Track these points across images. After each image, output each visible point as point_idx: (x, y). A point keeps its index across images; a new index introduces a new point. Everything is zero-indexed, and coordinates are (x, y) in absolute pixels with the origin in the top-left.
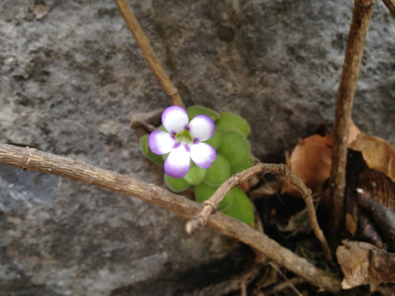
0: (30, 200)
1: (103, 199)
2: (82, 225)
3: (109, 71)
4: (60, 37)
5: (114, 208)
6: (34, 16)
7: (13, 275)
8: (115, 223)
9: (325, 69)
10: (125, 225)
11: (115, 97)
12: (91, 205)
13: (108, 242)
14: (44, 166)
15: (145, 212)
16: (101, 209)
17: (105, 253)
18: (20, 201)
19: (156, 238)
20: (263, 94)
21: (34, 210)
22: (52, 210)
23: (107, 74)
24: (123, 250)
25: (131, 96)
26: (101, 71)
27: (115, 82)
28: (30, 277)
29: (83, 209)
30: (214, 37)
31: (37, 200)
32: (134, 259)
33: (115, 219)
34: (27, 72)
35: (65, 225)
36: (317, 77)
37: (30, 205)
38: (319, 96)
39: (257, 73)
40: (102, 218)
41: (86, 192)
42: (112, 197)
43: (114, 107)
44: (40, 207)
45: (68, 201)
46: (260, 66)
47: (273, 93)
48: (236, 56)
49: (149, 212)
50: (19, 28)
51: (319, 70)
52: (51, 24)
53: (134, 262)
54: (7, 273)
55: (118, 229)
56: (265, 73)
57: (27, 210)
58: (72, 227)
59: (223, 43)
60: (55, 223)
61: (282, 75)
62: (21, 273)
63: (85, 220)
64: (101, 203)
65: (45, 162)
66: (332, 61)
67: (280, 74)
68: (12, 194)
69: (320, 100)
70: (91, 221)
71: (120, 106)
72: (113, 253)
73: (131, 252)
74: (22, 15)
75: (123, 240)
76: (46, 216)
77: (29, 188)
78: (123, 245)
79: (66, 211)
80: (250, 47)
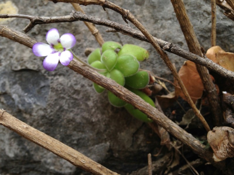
0: (35, 103)
1: (72, 103)
2: (61, 120)
3: (77, 28)
4: (54, 11)
5: (78, 109)
6: (43, 3)
7: (24, 153)
8: (78, 119)
9: (202, 16)
10: (84, 121)
11: (80, 42)
12: (66, 107)
13: (75, 133)
14: (10, 34)
15: (95, 112)
16: (71, 109)
17: (74, 140)
18: (30, 104)
19: (102, 131)
20: (163, 34)
21: (36, 109)
22: (45, 109)
23: (76, 29)
24: (83, 139)
25: (88, 41)
26: (73, 28)
27: (80, 33)
28: (33, 155)
29: (61, 109)
30: (133, 4)
31: (38, 103)
32: (90, 146)
33: (79, 116)
34: (38, 30)
35: (52, 119)
36: (197, 20)
37: (34, 106)
38: (199, 32)
39: (159, 21)
40: (71, 115)
41: (63, 98)
42: (77, 102)
43: (79, 48)
44: (39, 108)
45: (53, 103)
46: (160, 17)
47: (169, 32)
48: (146, 13)
49: (97, 112)
50: (36, 10)
51: (198, 16)
52: (51, 6)
53: (90, 148)
54: (21, 151)
55: (80, 123)
56: (164, 21)
57: (33, 109)
58: (56, 122)
59: (138, 6)
60: (46, 118)
61: (175, 21)
62: (28, 152)
63: (62, 117)
64: (71, 105)
65: (11, 32)
66: (206, 10)
67: (173, 20)
68: (26, 99)
69: (201, 34)
70: (65, 117)
71: (82, 47)
72: (78, 140)
73: (88, 140)
74: (38, 3)
75: (83, 132)
76: (42, 113)
77: (34, 96)
78: (84, 136)
79: (52, 110)
80: (154, 7)
